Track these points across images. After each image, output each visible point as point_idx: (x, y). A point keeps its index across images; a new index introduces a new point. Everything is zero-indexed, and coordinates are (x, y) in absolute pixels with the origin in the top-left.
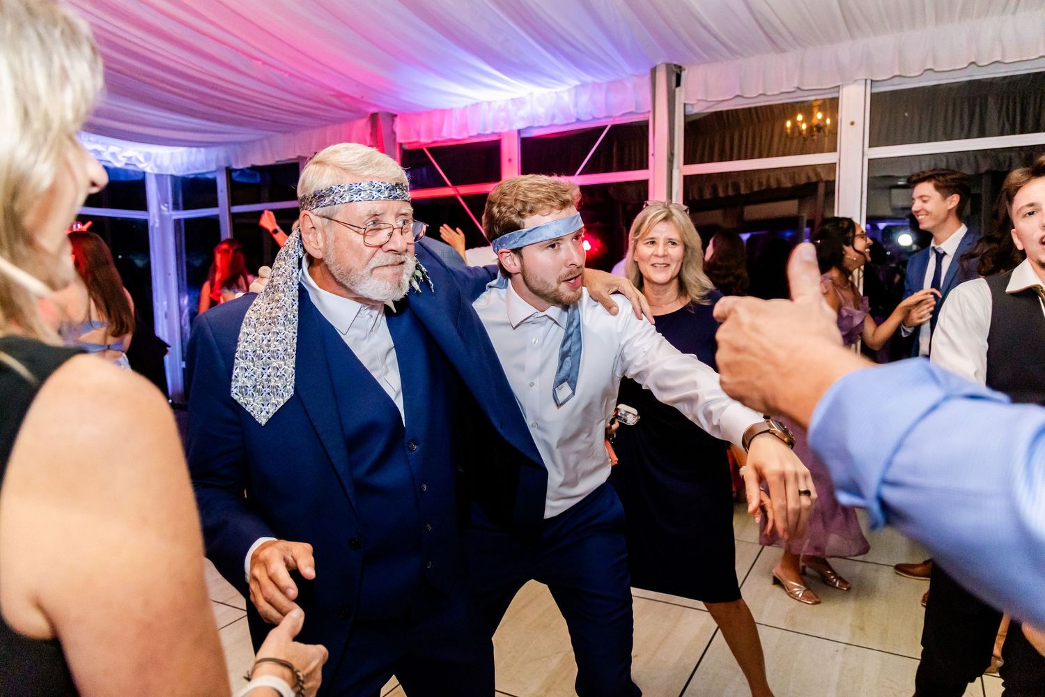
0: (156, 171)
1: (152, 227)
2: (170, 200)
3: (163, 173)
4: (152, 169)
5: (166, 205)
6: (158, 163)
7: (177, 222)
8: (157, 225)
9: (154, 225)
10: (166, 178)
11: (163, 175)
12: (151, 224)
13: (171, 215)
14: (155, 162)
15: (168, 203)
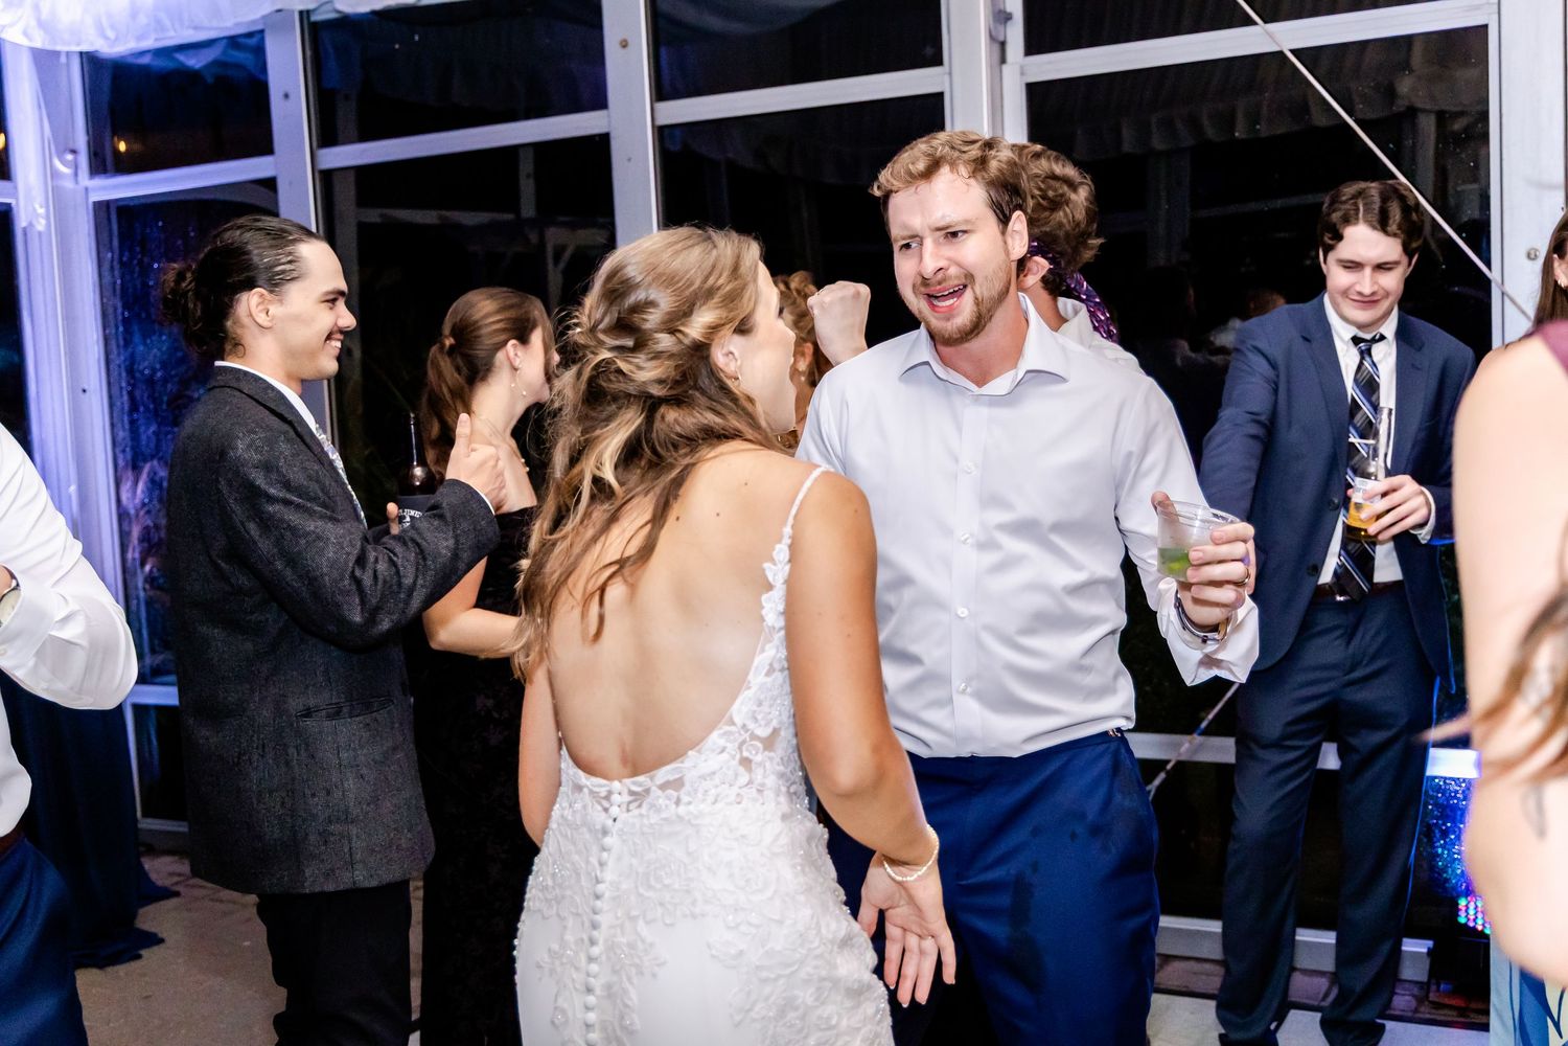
0: (39, 42)
1: (25, 231)
2: (81, 140)
3: (58, 48)
4: (25, 34)
5: (70, 157)
6: (45, 14)
7: (103, 209)
8: (41, 225)
9: (31, 224)
10: (68, 65)
11: (57, 54)
12: (21, 221)
13: (86, 189)
14: (37, 8)
15: (74, 152)
